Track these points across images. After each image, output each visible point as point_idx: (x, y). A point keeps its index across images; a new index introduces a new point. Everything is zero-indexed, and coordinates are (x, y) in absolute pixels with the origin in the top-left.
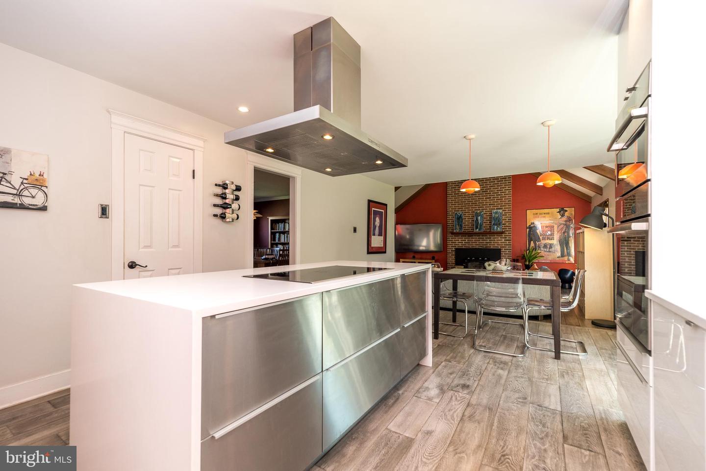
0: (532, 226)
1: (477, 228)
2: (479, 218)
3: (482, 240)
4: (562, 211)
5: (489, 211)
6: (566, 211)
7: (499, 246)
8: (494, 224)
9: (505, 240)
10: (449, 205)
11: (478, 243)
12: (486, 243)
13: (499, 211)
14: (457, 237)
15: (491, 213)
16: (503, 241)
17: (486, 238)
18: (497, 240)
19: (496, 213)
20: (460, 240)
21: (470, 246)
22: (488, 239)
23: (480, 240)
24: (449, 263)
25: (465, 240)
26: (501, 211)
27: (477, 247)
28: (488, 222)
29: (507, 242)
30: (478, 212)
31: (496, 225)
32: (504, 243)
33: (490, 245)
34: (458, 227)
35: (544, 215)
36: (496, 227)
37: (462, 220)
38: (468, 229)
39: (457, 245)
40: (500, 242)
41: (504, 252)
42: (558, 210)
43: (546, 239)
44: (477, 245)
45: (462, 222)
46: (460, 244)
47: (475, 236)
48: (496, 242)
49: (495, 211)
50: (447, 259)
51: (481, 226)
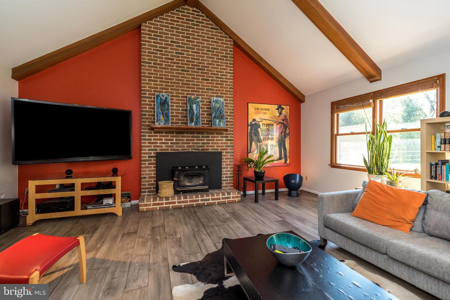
0: (253, 123)
1: (192, 121)
2: (194, 106)
3: (197, 140)
4: (280, 108)
5: (206, 99)
6: (283, 109)
7: (219, 148)
8: (215, 117)
9: (226, 140)
10: (145, 81)
11: (191, 145)
12: (203, 143)
13: (220, 99)
14: (158, 135)
15: (210, 102)
16: (224, 141)
17: (202, 137)
18: (217, 140)
19: (217, 102)
20: (164, 138)
21: (180, 149)
22: (205, 139)
23: (194, 140)
24: (145, 178)
25: (172, 140)
26: (222, 100)
27: (190, 150)
28: (206, 113)
29: (229, 142)
30: (193, 97)
31: (218, 118)
32: (225, 143)
33: (207, 146)
34: (162, 117)
35: (264, 111)
36: (217, 121)
37: (168, 106)
38: (176, 123)
39: (158, 146)
40: (220, 142)
41: (225, 156)
42: (276, 107)
43: (267, 139)
44: (190, 146)
45: (168, 110)
46: (164, 145)
47: (187, 133)
48: (216, 143)
49: (215, 98)
50: (141, 171)
51: (197, 118)
